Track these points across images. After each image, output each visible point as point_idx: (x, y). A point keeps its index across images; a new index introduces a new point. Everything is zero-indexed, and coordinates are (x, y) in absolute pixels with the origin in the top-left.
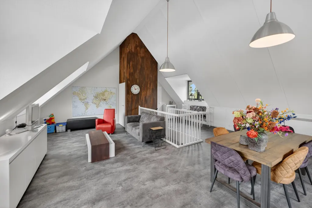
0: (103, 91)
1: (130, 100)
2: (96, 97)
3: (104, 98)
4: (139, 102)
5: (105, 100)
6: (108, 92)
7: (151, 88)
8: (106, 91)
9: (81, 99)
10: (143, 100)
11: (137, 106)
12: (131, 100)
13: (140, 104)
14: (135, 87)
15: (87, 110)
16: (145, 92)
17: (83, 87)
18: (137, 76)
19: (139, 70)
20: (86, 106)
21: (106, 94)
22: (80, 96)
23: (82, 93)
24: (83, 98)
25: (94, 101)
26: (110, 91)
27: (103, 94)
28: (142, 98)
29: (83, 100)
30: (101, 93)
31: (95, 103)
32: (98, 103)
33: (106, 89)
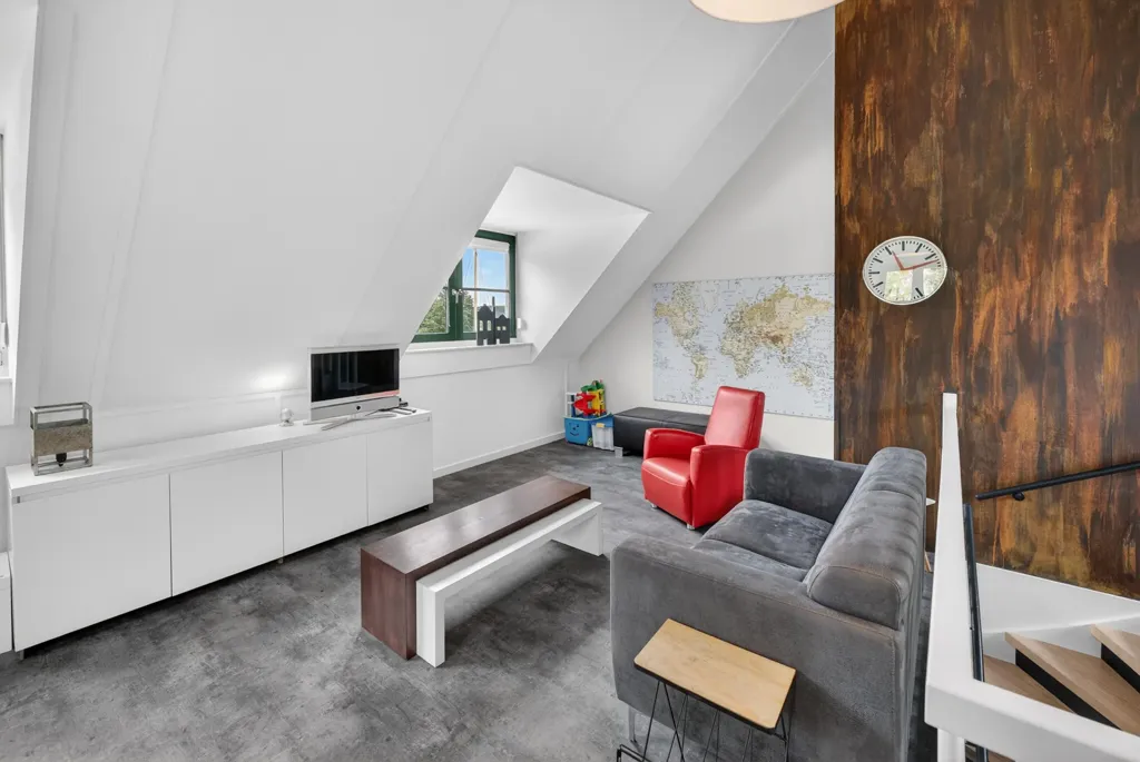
0: (769, 296)
1: (867, 346)
2: (736, 326)
3: (771, 328)
4: (944, 369)
5: (776, 340)
6: (792, 300)
7: (1105, 240)
8: (782, 294)
9: (677, 333)
10: (995, 349)
11: (923, 395)
12: (869, 348)
13: (957, 378)
14: (901, 255)
15: (701, 383)
16: (1020, 288)
17: (686, 283)
18: (929, 172)
19: (941, 121)
20: (697, 365)
21: (784, 308)
22: (675, 318)
23: (682, 309)
24: (685, 328)
25: (728, 343)
26: (803, 295)
27: (767, 309)
28: (977, 335)
29: (686, 337)
30: (758, 307)
31: (730, 353)
32: (744, 353)
33: (780, 284)
